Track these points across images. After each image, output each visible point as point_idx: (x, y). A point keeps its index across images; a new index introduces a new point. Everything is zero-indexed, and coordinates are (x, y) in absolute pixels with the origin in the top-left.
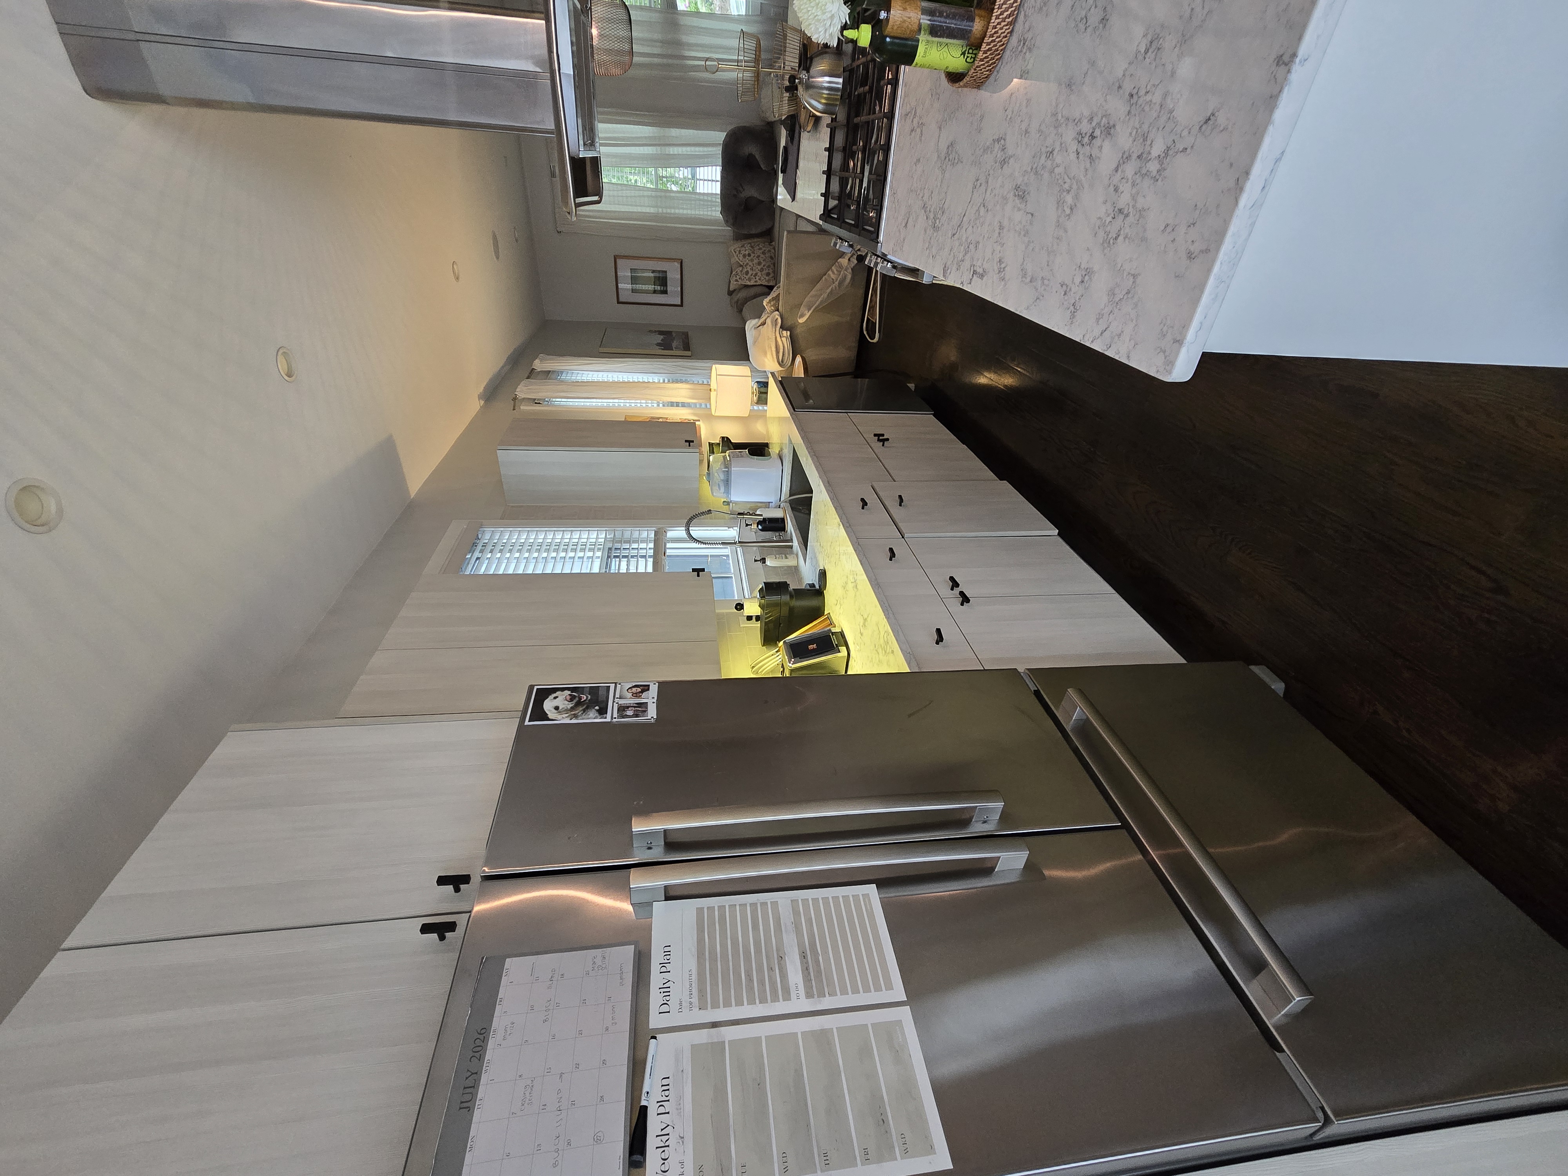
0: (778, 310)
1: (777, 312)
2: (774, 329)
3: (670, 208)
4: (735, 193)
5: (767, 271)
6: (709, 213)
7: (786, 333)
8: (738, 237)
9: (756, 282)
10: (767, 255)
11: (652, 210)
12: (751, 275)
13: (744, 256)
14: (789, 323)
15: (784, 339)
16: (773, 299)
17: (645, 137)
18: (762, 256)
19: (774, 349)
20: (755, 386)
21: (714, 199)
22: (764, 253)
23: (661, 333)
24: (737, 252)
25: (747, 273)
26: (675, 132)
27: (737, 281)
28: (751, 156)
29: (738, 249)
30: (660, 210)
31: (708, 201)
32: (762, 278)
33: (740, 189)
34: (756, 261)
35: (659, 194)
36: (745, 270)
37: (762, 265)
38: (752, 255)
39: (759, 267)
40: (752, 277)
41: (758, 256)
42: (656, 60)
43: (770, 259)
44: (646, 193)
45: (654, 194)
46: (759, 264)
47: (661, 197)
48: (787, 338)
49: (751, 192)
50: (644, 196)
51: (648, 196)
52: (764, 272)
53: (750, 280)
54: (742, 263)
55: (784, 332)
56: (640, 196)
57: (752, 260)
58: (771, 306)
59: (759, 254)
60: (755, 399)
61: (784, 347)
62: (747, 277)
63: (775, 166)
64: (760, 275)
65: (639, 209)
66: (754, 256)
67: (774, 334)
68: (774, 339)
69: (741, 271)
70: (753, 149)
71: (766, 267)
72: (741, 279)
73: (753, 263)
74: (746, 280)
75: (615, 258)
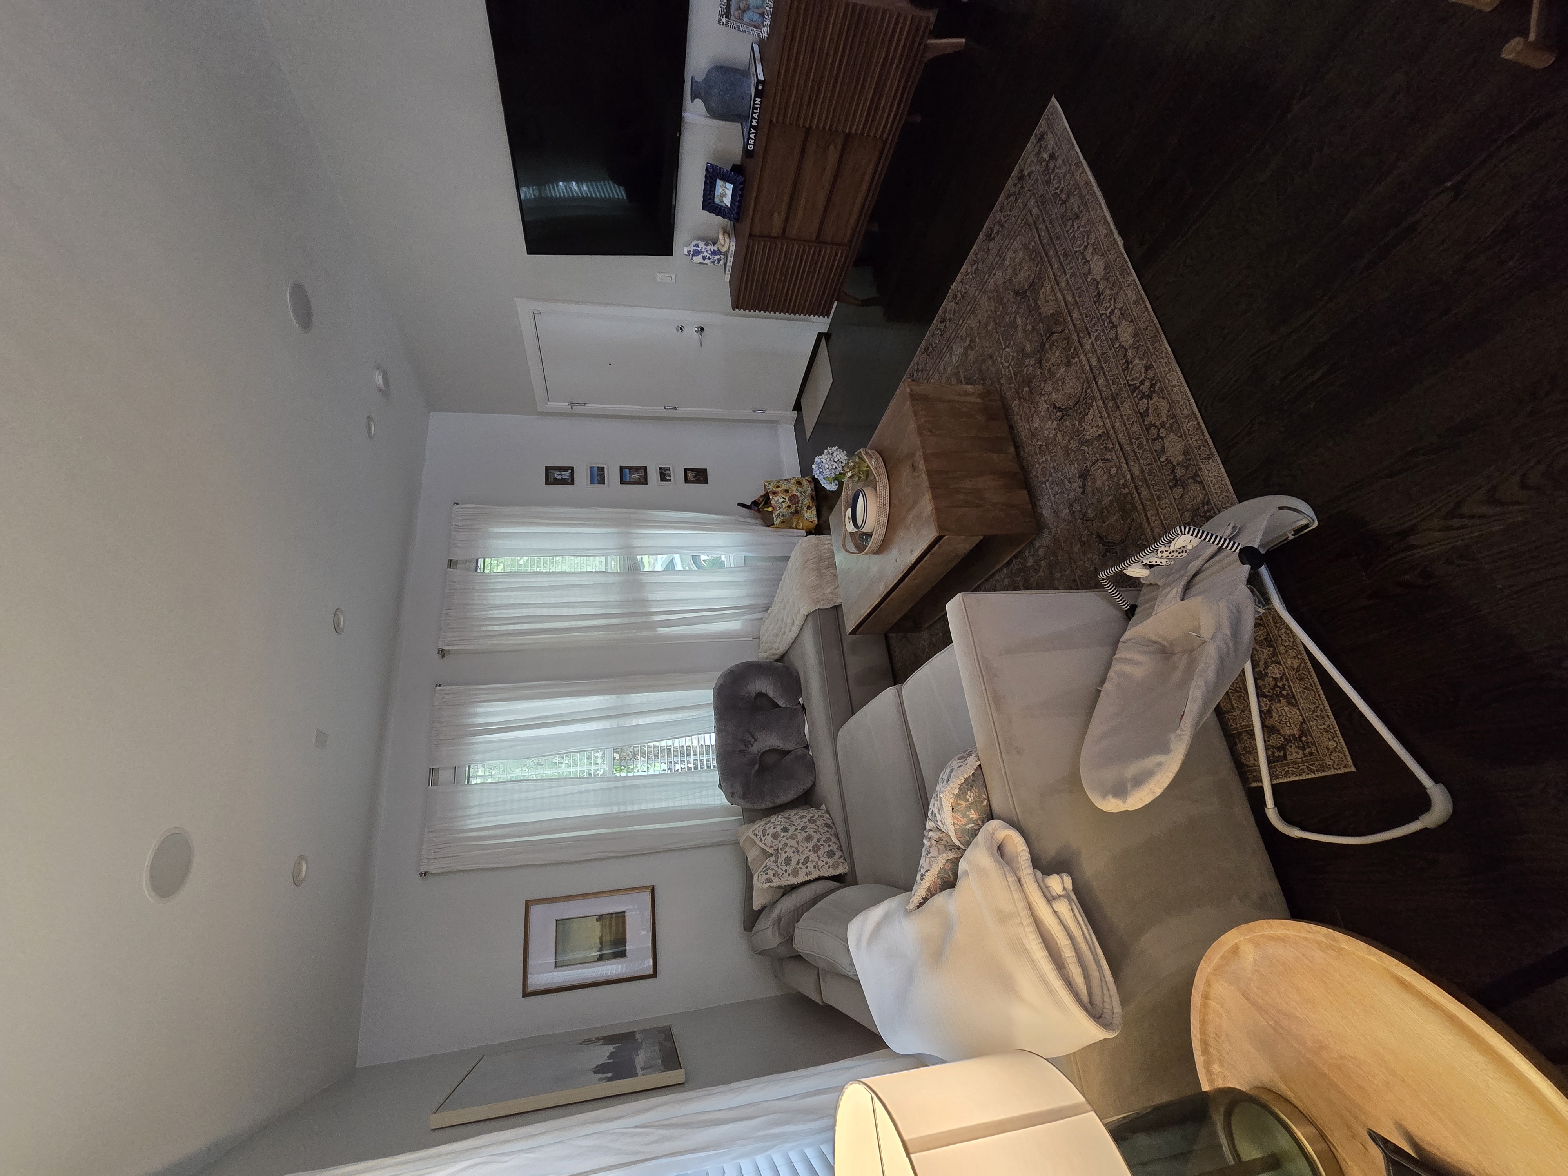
0: (997, 813)
1: (995, 823)
2: (1011, 879)
3: (632, 803)
4: (743, 747)
5: (828, 849)
7: (1057, 883)
8: (754, 816)
9: (808, 874)
10: (818, 823)
11: (601, 811)
12: (798, 863)
13: (775, 836)
15: (1063, 907)
16: (969, 784)
17: (592, 710)
18: (809, 825)
19: (1039, 954)
22: (811, 821)
23: (608, 1040)
24: (761, 834)
25: (788, 861)
26: (637, 699)
27: (769, 881)
28: (760, 695)
29: (761, 829)
30: (615, 809)
31: (694, 783)
32: (821, 863)
33: (751, 739)
34: (801, 836)
35: (611, 784)
36: (784, 856)
37: (815, 840)
38: (792, 829)
39: (808, 845)
40: (800, 865)
41: (804, 828)
43: (826, 829)
44: (591, 787)
45: (604, 785)
46: (809, 839)
47: (618, 789)
48: (1066, 900)
49: (767, 740)
50: (587, 791)
51: (595, 790)
52: (821, 852)
53: (795, 873)
54: (771, 851)
55: (1050, 881)
56: (580, 792)
57: (793, 837)
58: (969, 807)
59: (803, 824)
61: (1071, 937)
62: (790, 868)
63: (801, 700)
64: (817, 859)
65: (579, 813)
66: (796, 830)
67: (1017, 896)
68: (1025, 913)
69: (776, 862)
70: (764, 686)
71: (824, 841)
72: (778, 875)
73: (797, 842)
74: (789, 875)
75: (528, 905)
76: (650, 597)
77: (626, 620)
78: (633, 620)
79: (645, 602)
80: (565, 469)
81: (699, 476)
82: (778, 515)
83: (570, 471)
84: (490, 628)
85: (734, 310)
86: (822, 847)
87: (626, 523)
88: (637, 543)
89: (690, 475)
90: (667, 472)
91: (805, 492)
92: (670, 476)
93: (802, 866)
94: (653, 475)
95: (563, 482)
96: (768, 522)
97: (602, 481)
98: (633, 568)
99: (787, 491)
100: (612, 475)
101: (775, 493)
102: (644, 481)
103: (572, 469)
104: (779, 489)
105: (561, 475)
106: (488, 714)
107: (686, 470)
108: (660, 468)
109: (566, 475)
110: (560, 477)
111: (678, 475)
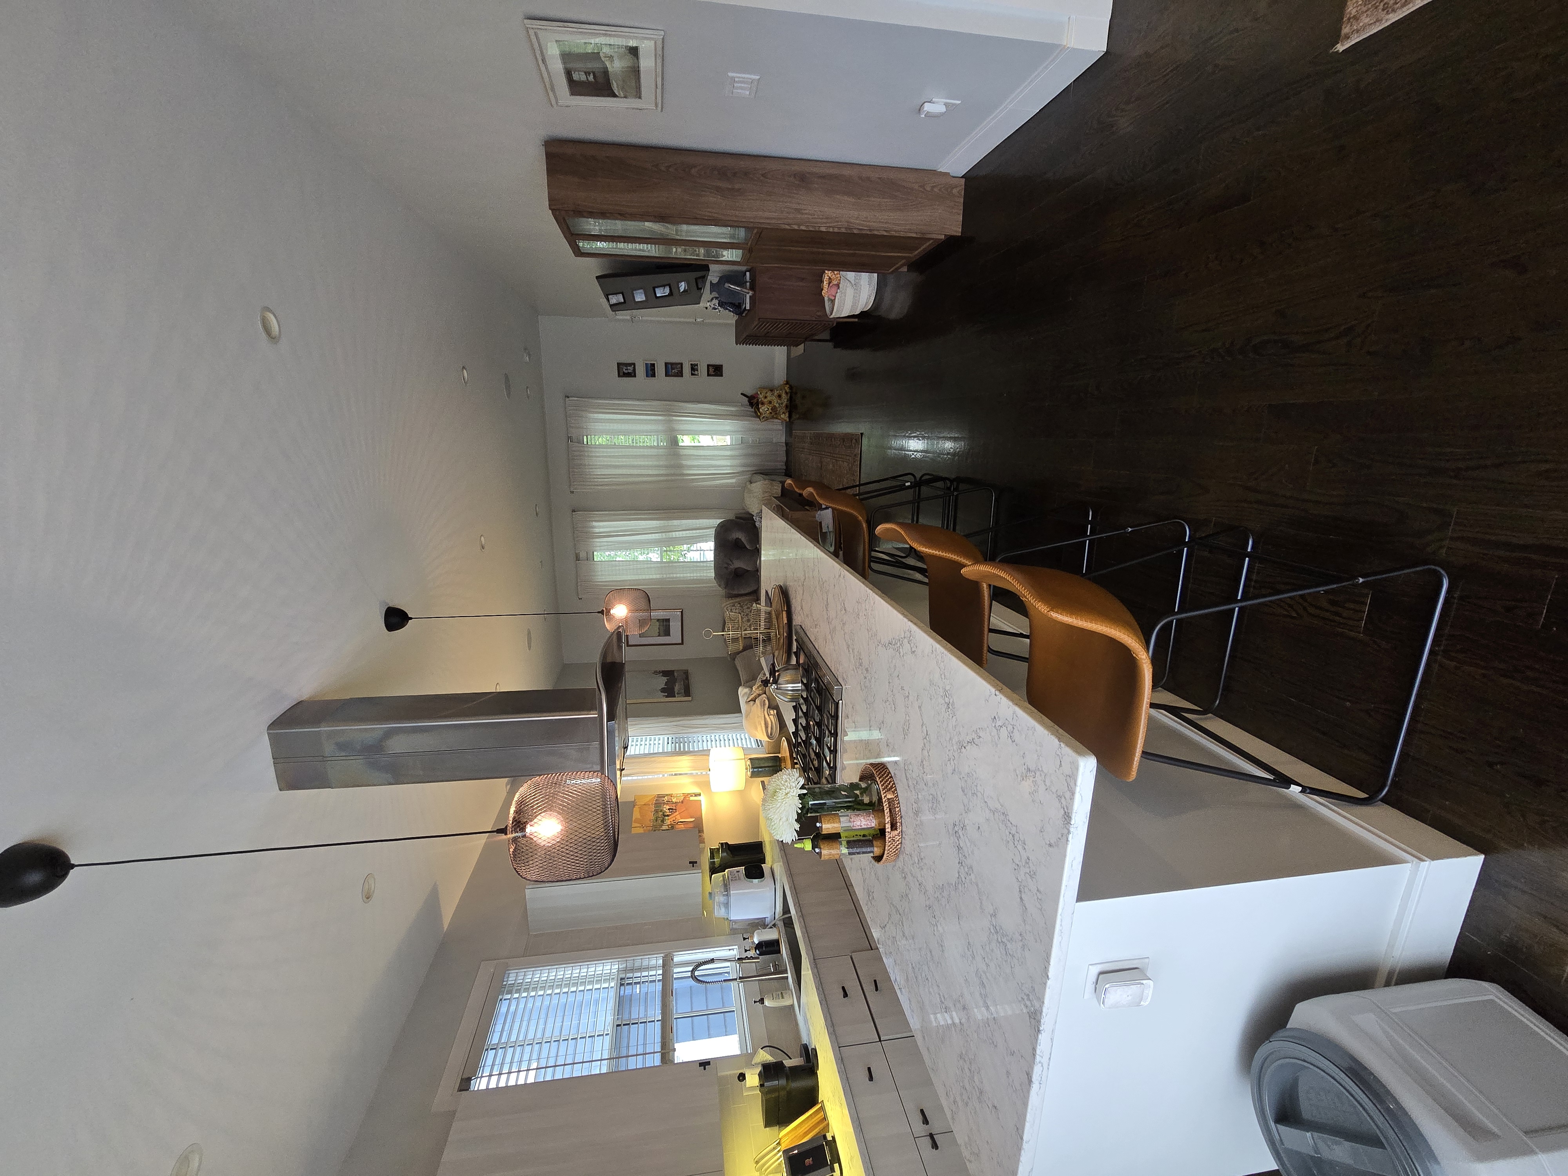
0: (765, 693)
1: (765, 695)
2: (763, 710)
4: (726, 566)
6: (705, 574)
8: (730, 596)
11: (658, 576)
13: (735, 613)
15: (772, 717)
17: (653, 528)
18: (750, 614)
19: (763, 725)
20: (749, 763)
21: (708, 565)
23: (665, 673)
26: (676, 522)
28: (739, 540)
29: (730, 608)
30: (665, 576)
31: (703, 565)
33: (730, 563)
34: (745, 619)
35: (663, 565)
42: (662, 478)
44: (652, 565)
45: (659, 565)
46: (748, 621)
47: (665, 567)
48: (773, 715)
49: (738, 564)
50: (651, 568)
51: (654, 567)
55: (772, 712)
56: (647, 568)
59: (747, 612)
60: (749, 774)
61: (772, 722)
63: (758, 546)
68: (763, 718)
70: (740, 536)
76: (684, 462)
77: (670, 478)
78: (674, 478)
79: (681, 466)
80: (630, 365)
81: (716, 370)
83: (633, 366)
84: (596, 480)
85: (737, 344)
87: (669, 412)
88: (677, 427)
89: (711, 370)
90: (696, 367)
92: (697, 371)
94: (687, 370)
95: (628, 375)
97: (654, 375)
98: (674, 442)
99: (770, 402)
100: (660, 370)
102: (680, 374)
103: (634, 364)
104: (766, 400)
105: (627, 369)
106: (599, 527)
107: (708, 366)
108: (691, 364)
109: (631, 369)
110: (626, 372)
111: (703, 369)
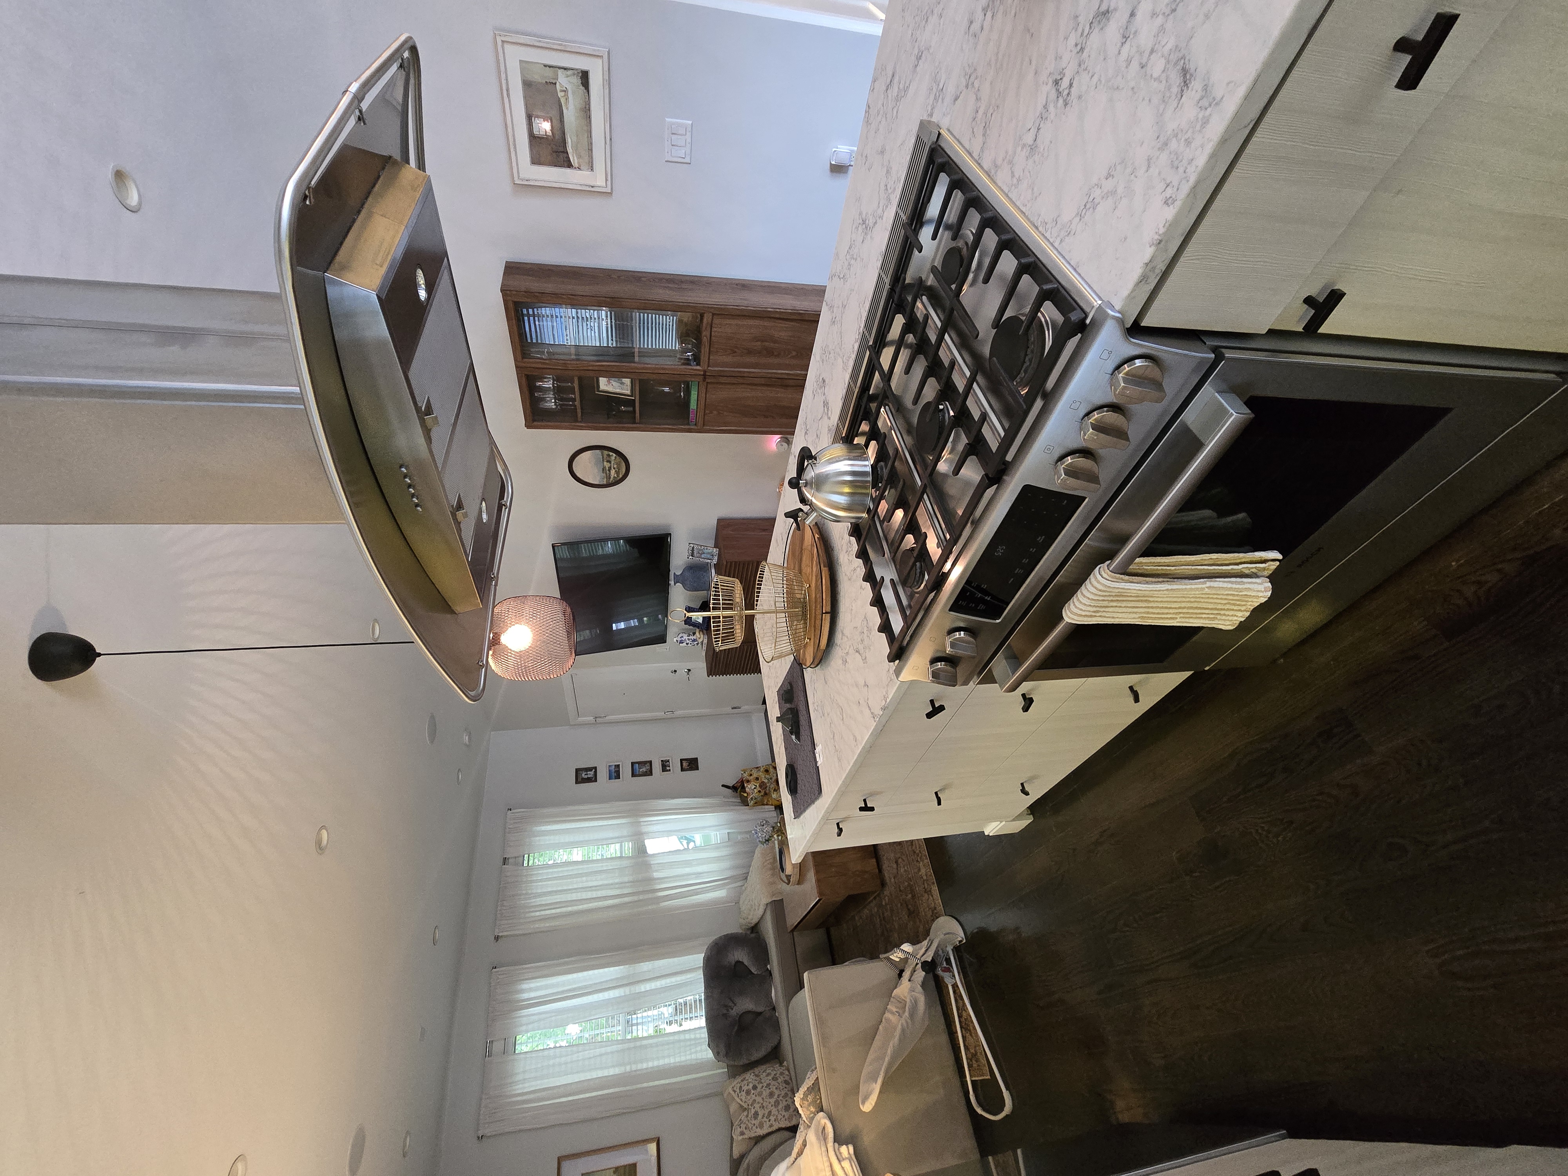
0: (822, 1110)
1: (821, 1114)
2: (824, 1149)
3: (641, 1062)
4: (725, 1012)
5: (785, 1103)
6: (694, 1056)
7: (846, 1151)
8: (736, 1071)
9: (771, 1126)
10: (779, 1080)
11: (617, 1071)
12: (763, 1117)
13: (748, 1093)
14: (846, 1129)
15: (846, 1164)
16: (810, 1090)
17: (612, 980)
18: (773, 1083)
21: (698, 1036)
22: (775, 1079)
24: (738, 1091)
25: (756, 1114)
26: (646, 967)
27: (742, 1133)
28: (739, 963)
29: (739, 1085)
30: (628, 1068)
31: (690, 1040)
32: (780, 1117)
33: (731, 1004)
34: (766, 1093)
35: (626, 1046)
36: (753, 1111)
37: (776, 1096)
38: (760, 1086)
39: (771, 1100)
40: (765, 1119)
41: (768, 1085)
42: (627, 899)
43: (784, 1085)
44: (609, 1049)
45: (620, 1047)
46: (771, 1095)
47: (629, 1049)
48: (850, 1159)
49: (745, 1004)
50: (606, 1054)
51: (612, 1053)
52: (780, 1107)
53: (761, 1126)
54: (745, 1106)
55: (844, 1149)
56: (601, 1055)
57: (760, 1094)
58: (809, 1105)
59: (768, 1082)
62: (757, 1122)
63: (768, 966)
64: (776, 1113)
65: (600, 1074)
66: (763, 1087)
67: (825, 1159)
68: (828, 1169)
69: (747, 1116)
70: (740, 955)
71: (783, 1097)
72: (749, 1128)
73: (763, 1098)
74: (757, 1127)
75: (560, 1160)
76: (656, 875)
77: (636, 898)
78: (641, 897)
79: (651, 880)
80: (590, 769)
81: (691, 764)
82: (752, 799)
83: (594, 770)
84: (533, 914)
85: (709, 676)
86: (781, 1102)
87: (636, 814)
88: (645, 829)
89: (685, 764)
90: (668, 763)
91: (771, 779)
92: (669, 766)
93: (766, 1120)
94: (657, 767)
95: (589, 780)
96: (745, 802)
97: (618, 777)
98: (641, 850)
99: (757, 779)
100: (626, 771)
101: (748, 781)
102: (650, 773)
103: (595, 768)
104: (752, 777)
105: (587, 774)
106: (531, 990)
107: (681, 760)
108: (662, 761)
109: (591, 774)
110: (586, 777)
111: (675, 765)
